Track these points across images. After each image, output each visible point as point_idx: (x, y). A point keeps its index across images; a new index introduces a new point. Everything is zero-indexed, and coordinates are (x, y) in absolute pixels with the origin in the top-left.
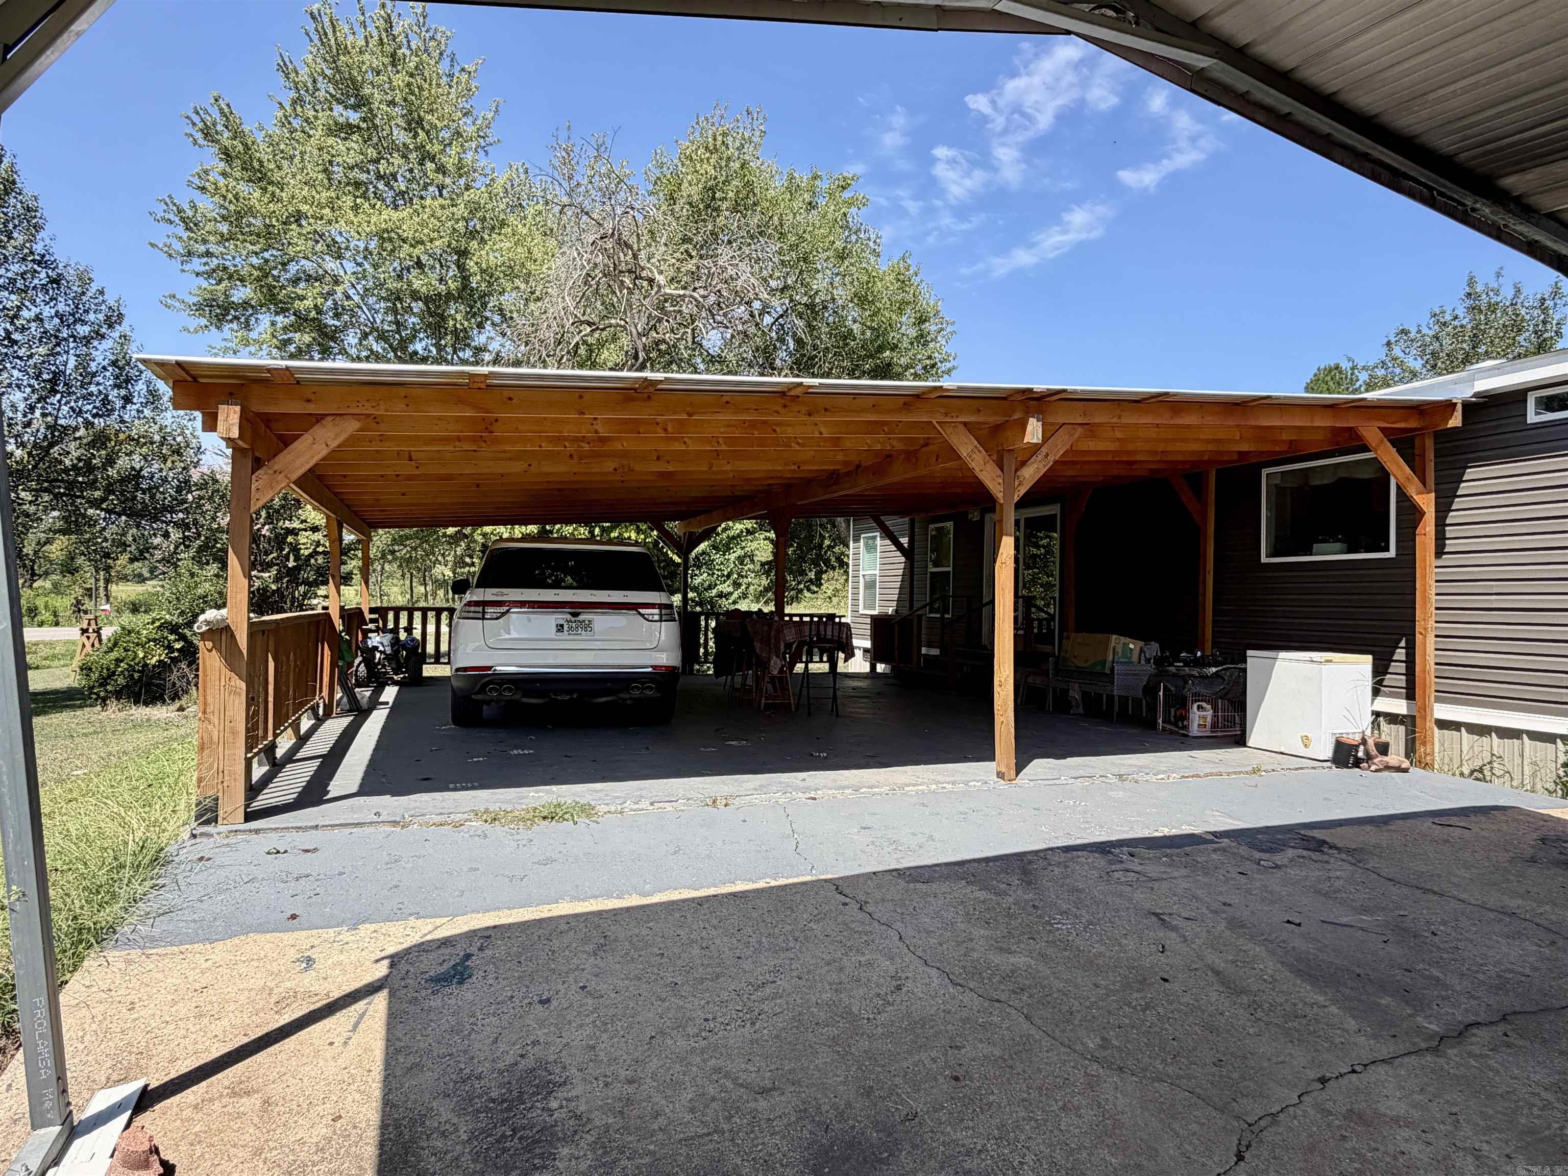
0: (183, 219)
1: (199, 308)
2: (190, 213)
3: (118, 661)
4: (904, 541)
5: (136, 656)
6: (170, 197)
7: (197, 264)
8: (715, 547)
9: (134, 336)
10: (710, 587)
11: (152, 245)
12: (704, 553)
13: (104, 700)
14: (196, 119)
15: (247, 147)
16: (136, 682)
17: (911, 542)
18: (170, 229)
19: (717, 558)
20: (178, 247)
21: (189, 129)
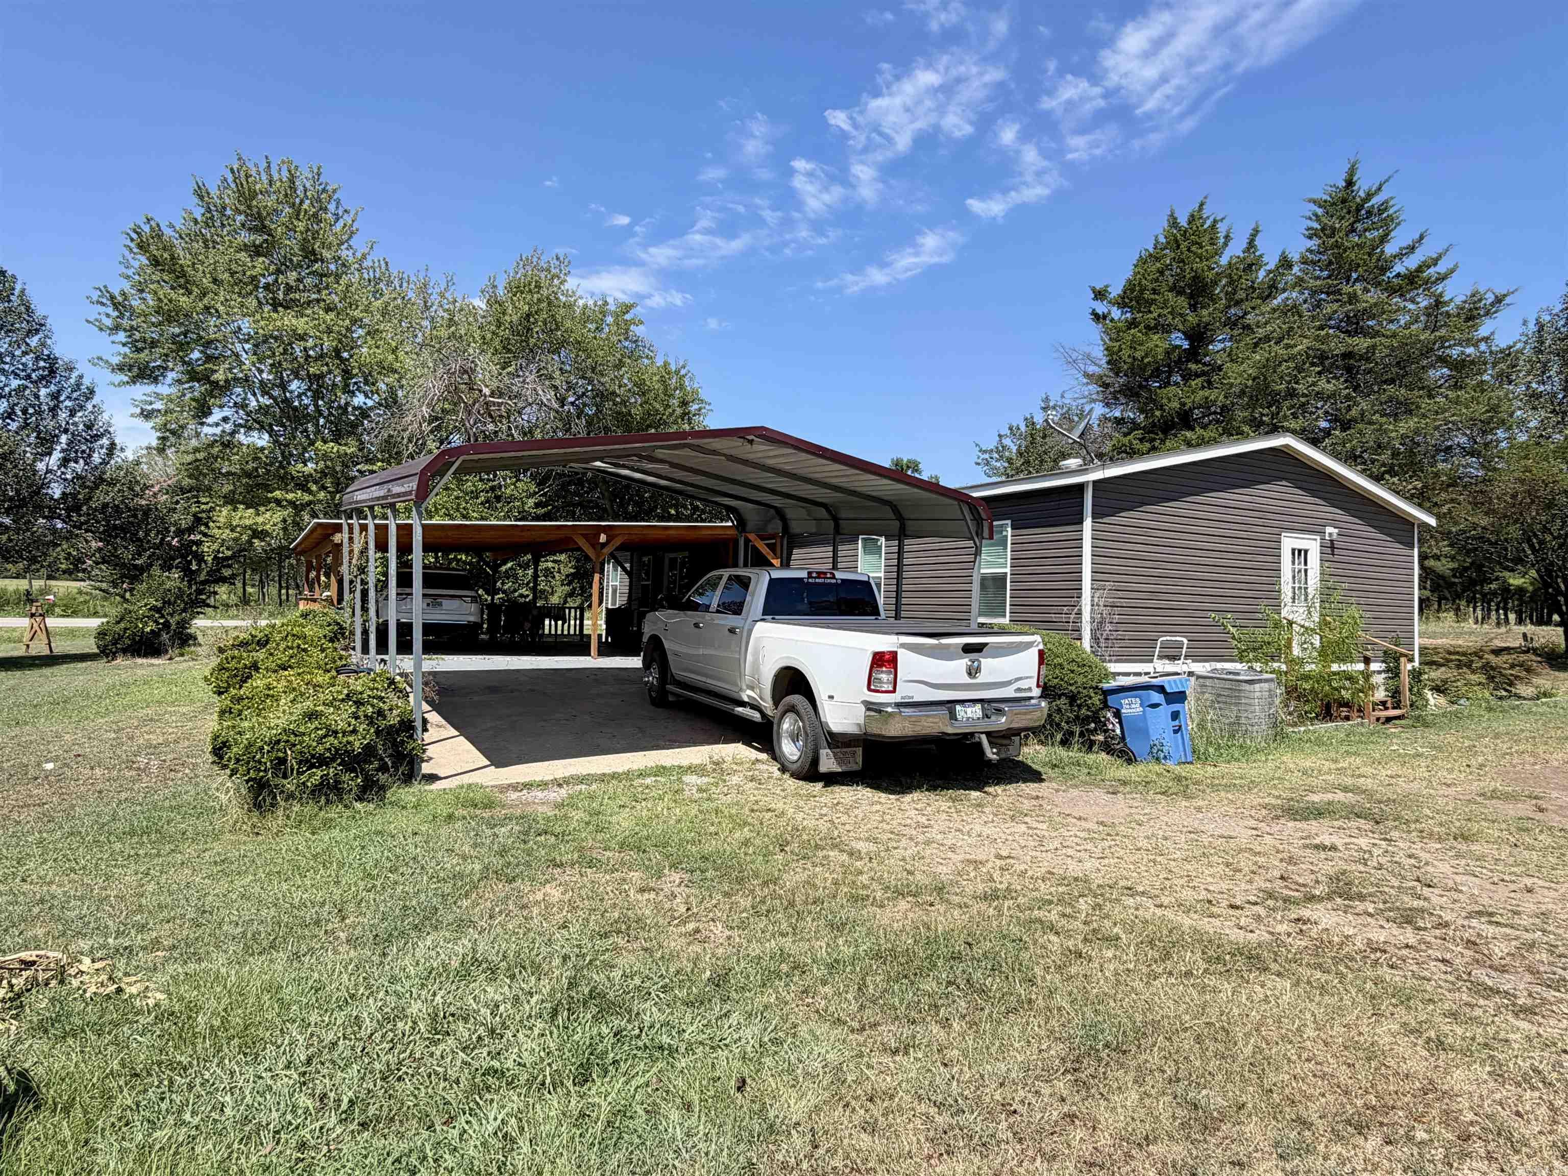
0: (114, 304)
1: (121, 368)
2: (120, 299)
3: (126, 629)
4: (627, 565)
5: (137, 626)
6: (105, 287)
7: (122, 336)
8: (520, 565)
9: (104, 407)
10: (515, 591)
11: (88, 321)
12: (510, 569)
13: (114, 653)
14: (135, 236)
15: (173, 258)
16: (136, 643)
17: (631, 567)
18: (102, 309)
19: (520, 572)
20: (108, 322)
21: (128, 242)
